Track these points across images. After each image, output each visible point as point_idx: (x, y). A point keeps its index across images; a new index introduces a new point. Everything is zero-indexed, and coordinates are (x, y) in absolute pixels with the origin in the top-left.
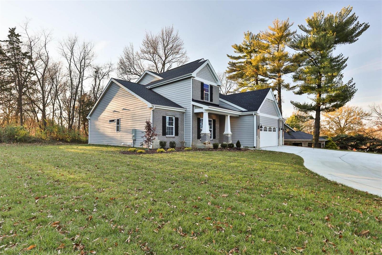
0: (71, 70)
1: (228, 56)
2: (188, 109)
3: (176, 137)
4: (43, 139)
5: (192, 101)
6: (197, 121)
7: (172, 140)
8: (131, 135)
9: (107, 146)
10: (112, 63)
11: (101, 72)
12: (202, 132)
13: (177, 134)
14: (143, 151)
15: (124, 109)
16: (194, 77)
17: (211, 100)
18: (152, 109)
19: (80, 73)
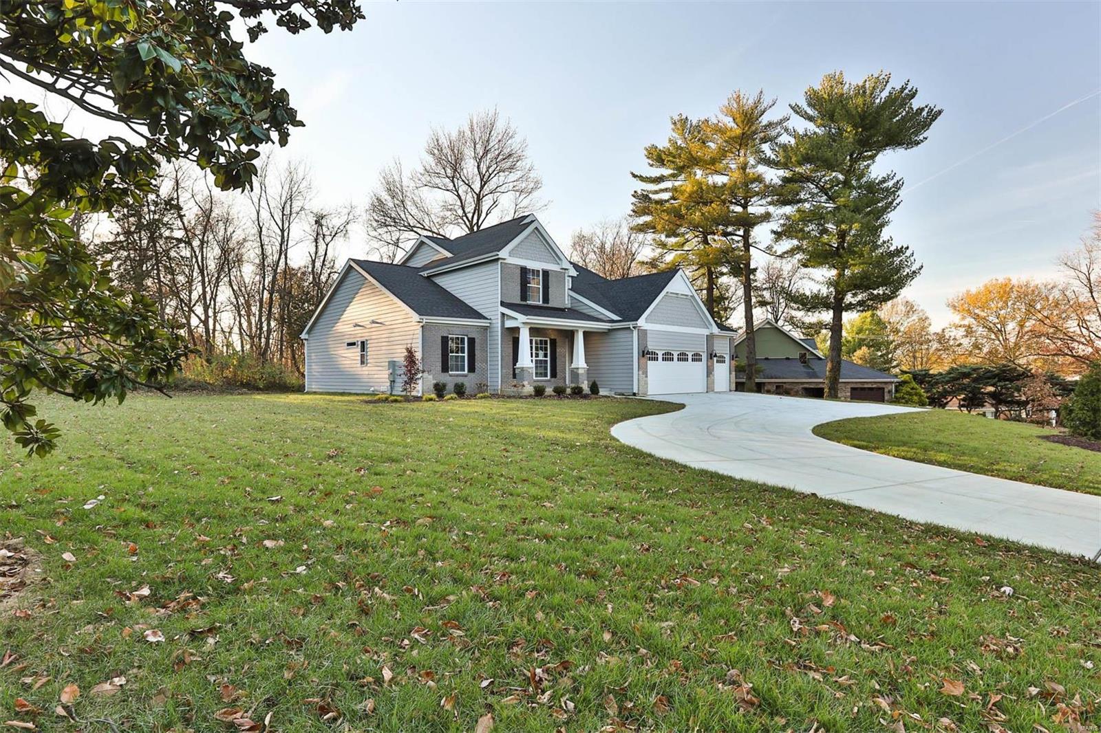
0: (261, 225)
1: (634, 176)
2: (494, 321)
3: (472, 375)
4: (209, 384)
5: (501, 305)
6: (511, 343)
7: (460, 380)
8: (387, 372)
9: (342, 394)
10: (353, 204)
11: (330, 226)
12: (518, 365)
13: (472, 369)
14: (399, 398)
15: (373, 322)
16: (504, 259)
17: (546, 300)
18: (421, 324)
19: (282, 231)
